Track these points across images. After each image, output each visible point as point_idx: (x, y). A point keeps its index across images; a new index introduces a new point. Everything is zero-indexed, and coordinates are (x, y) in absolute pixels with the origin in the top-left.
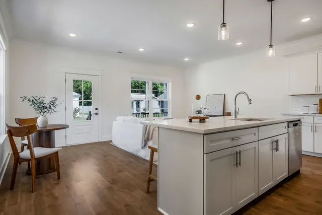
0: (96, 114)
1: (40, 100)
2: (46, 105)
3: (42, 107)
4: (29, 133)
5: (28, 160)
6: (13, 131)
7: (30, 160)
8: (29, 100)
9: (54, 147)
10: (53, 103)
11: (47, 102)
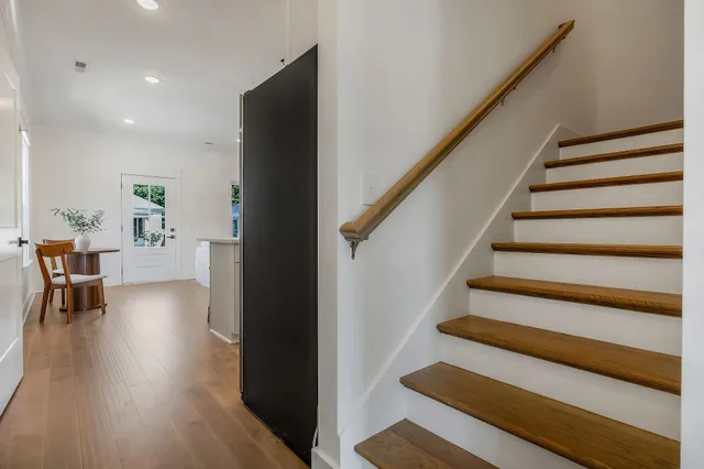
0: (172, 237)
1: (79, 214)
2: (87, 221)
3: (80, 223)
4: (64, 252)
5: (63, 287)
6: (43, 250)
7: (66, 286)
8: (63, 214)
9: (98, 273)
10: (96, 220)
11: (88, 217)
